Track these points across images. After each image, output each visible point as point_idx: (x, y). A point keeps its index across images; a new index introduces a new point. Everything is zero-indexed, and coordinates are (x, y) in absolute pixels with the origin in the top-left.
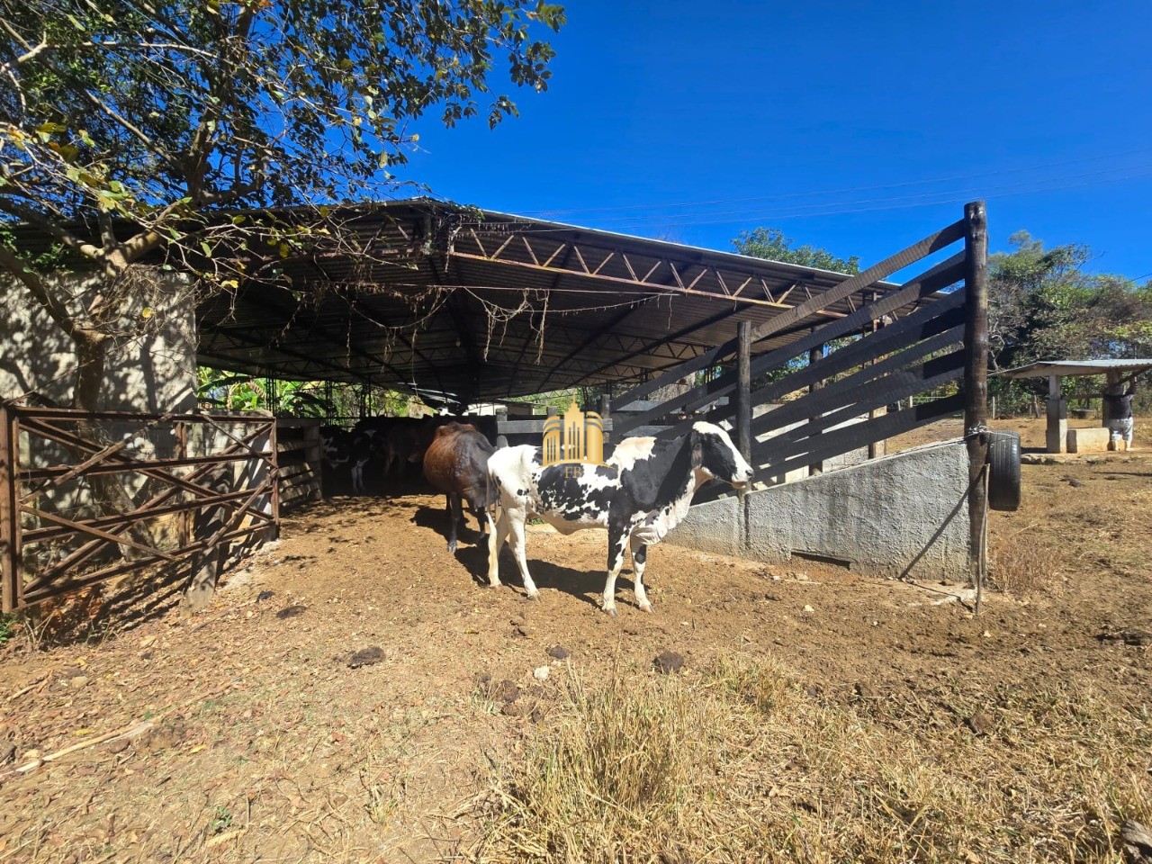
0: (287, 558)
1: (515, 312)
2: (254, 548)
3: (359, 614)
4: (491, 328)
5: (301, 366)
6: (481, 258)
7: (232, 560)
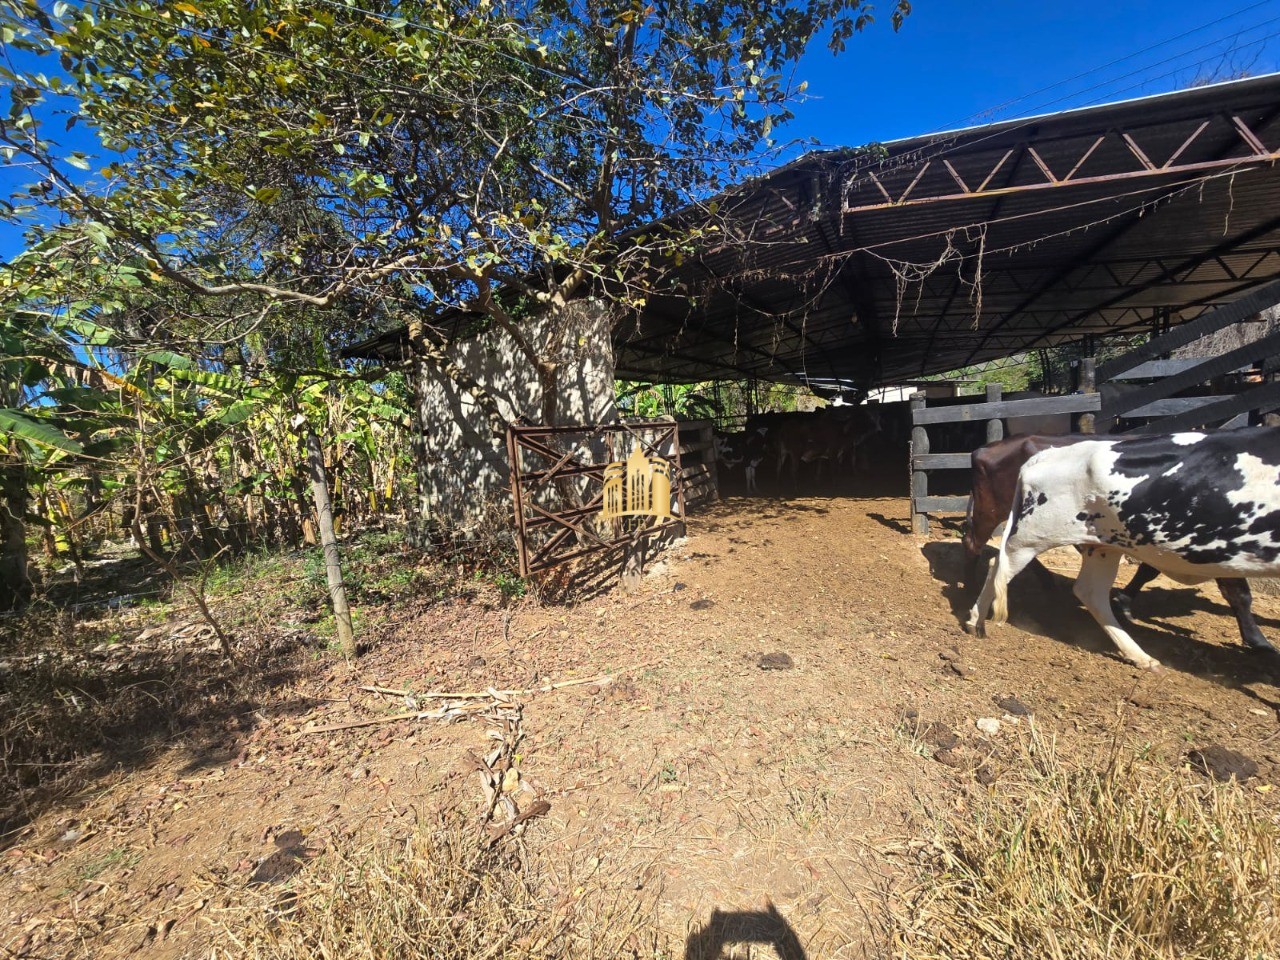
0: (694, 554)
1: (934, 266)
4: (901, 292)
6: (884, 206)
7: (651, 552)
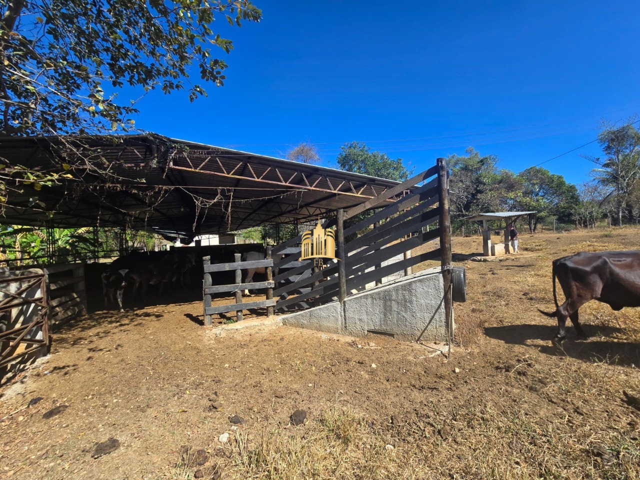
0: (55, 368)
2: (29, 363)
3: (106, 407)
5: (74, 221)
7: (10, 375)
